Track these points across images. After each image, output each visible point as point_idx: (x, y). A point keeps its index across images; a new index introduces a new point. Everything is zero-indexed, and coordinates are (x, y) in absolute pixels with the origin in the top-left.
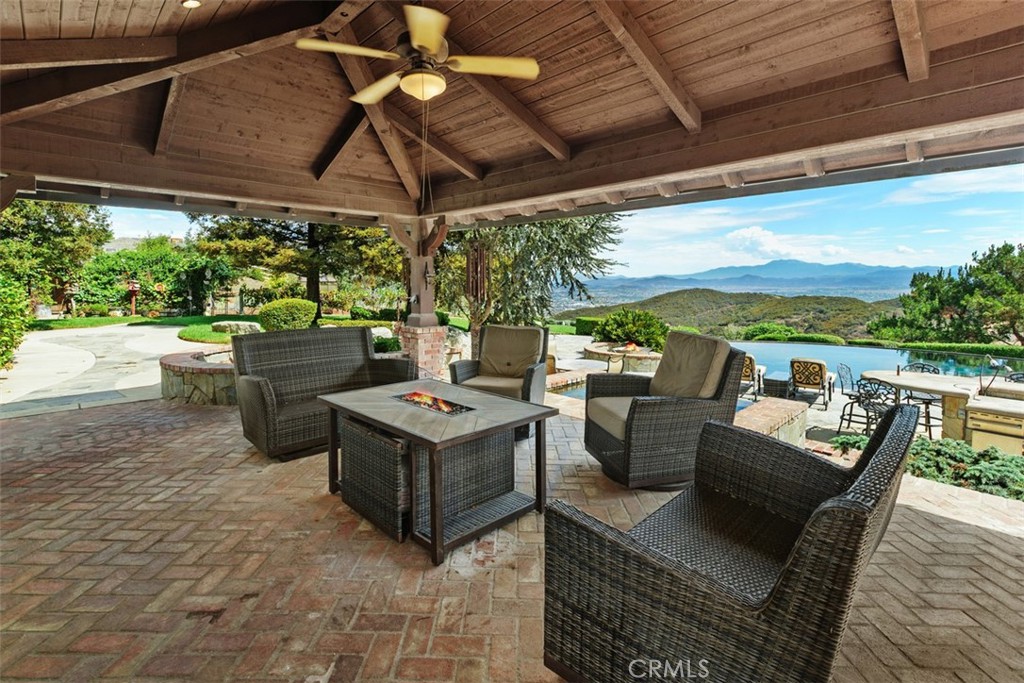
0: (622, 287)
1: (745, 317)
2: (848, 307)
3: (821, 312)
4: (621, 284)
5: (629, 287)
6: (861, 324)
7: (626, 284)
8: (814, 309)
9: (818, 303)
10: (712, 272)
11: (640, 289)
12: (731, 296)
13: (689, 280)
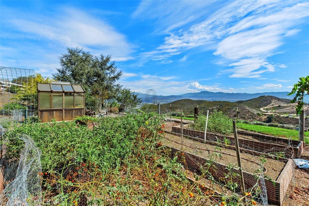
0: (162, 99)
1: (200, 107)
2: (228, 104)
3: (221, 105)
4: (161, 98)
5: (164, 99)
6: (233, 109)
7: (163, 98)
8: (219, 105)
9: (220, 103)
10: (186, 94)
11: (167, 99)
12: (195, 101)
13: (180, 96)
